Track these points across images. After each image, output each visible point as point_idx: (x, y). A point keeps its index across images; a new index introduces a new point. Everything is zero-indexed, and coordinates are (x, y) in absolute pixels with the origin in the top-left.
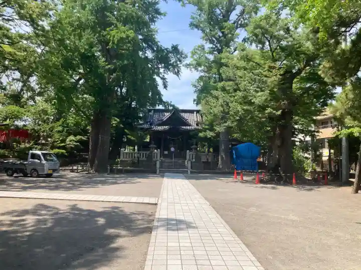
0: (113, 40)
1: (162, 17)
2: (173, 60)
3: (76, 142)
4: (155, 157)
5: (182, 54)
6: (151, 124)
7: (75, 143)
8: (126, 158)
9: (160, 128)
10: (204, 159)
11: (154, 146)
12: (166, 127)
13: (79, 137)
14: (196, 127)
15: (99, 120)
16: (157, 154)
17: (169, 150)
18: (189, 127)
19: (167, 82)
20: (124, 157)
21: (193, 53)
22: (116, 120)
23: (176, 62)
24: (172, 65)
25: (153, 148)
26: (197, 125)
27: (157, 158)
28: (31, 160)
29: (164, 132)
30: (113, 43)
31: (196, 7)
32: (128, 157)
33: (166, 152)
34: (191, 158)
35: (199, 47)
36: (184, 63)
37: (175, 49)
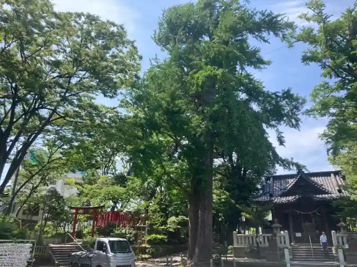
0: (197, 83)
1: (266, 66)
2: (287, 109)
4: (283, 242)
5: (297, 99)
6: (271, 196)
8: (242, 243)
9: (284, 199)
11: (279, 225)
12: (293, 198)
13: (181, 218)
14: (338, 194)
16: (284, 237)
17: (301, 230)
18: (326, 196)
19: (283, 137)
20: (238, 243)
21: (315, 96)
23: (292, 110)
24: (287, 115)
25: (276, 228)
26: (340, 191)
27: (285, 243)
28: (97, 251)
29: (288, 205)
30: (198, 86)
31: (308, 43)
32: (243, 242)
33: (299, 235)
34: (341, 242)
35: (321, 86)
36: (303, 109)
37: (288, 95)
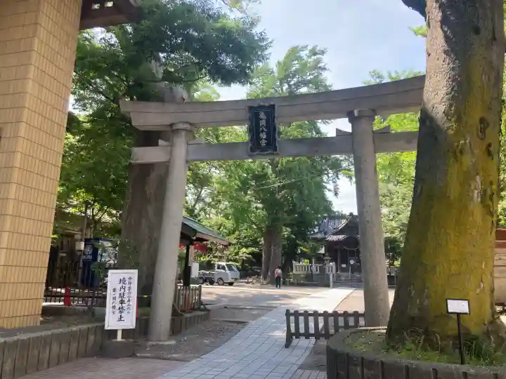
0: (282, 162)
3: (248, 254)
4: (330, 271)
6: (325, 234)
7: (247, 256)
8: (299, 271)
9: (335, 238)
11: (328, 258)
12: (341, 237)
13: (250, 249)
15: (271, 232)
16: (332, 267)
17: (347, 262)
20: (296, 270)
22: (287, 231)
25: (327, 260)
27: (332, 271)
28: (218, 270)
29: (338, 242)
30: (282, 165)
32: (301, 270)
33: (344, 266)
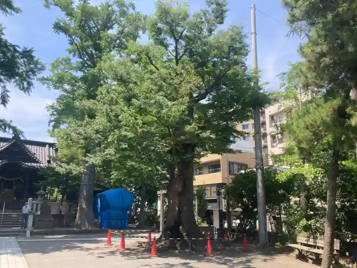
1: (13, 12)
2: (22, 69)
5: (37, 63)
10: (54, 211)
14: (47, 164)
18: (35, 164)
19: (8, 96)
21: (55, 66)
23: (27, 72)
24: (20, 75)
26: (49, 162)
31: (64, 13)
34: (34, 209)
35: (63, 60)
37: (28, 55)
